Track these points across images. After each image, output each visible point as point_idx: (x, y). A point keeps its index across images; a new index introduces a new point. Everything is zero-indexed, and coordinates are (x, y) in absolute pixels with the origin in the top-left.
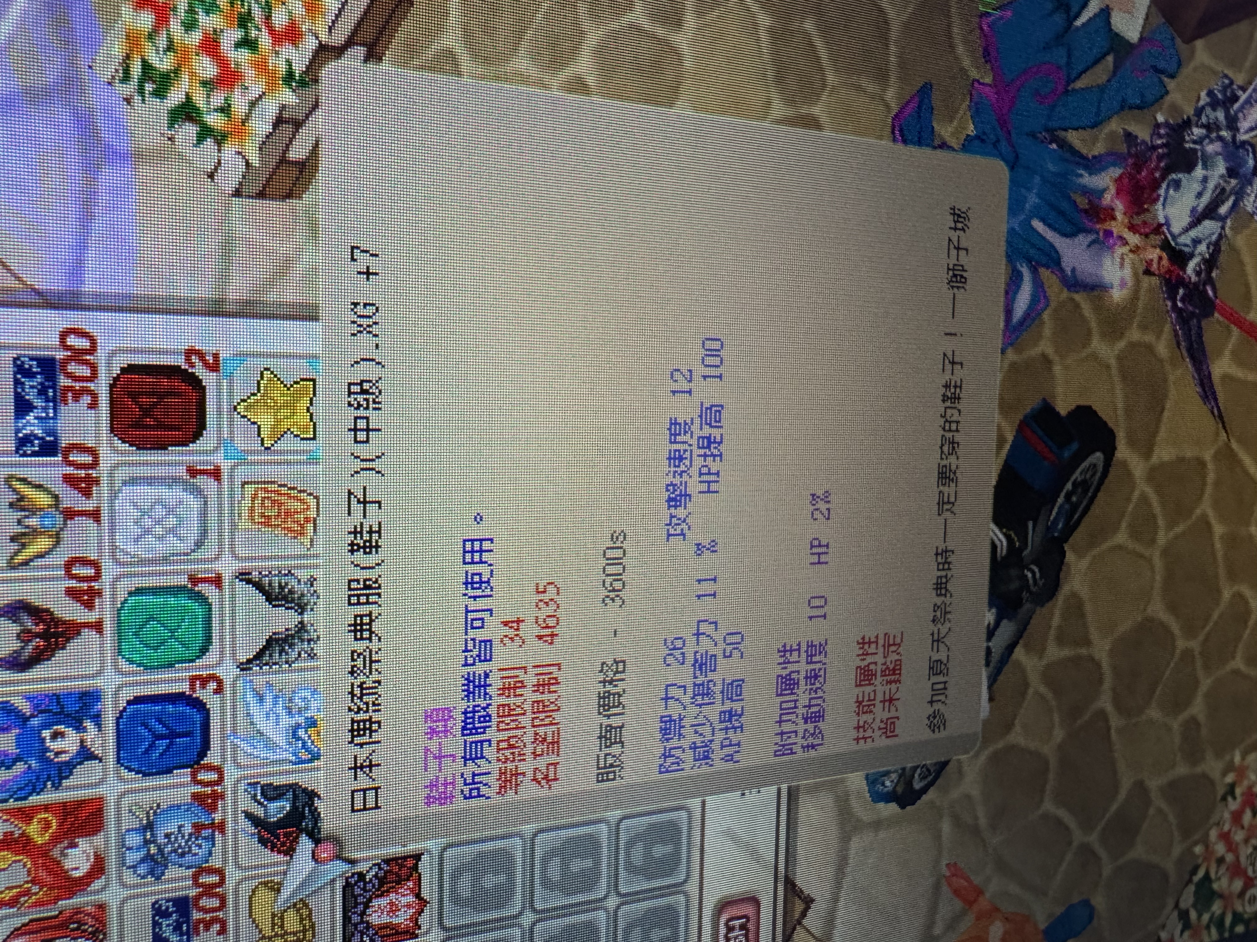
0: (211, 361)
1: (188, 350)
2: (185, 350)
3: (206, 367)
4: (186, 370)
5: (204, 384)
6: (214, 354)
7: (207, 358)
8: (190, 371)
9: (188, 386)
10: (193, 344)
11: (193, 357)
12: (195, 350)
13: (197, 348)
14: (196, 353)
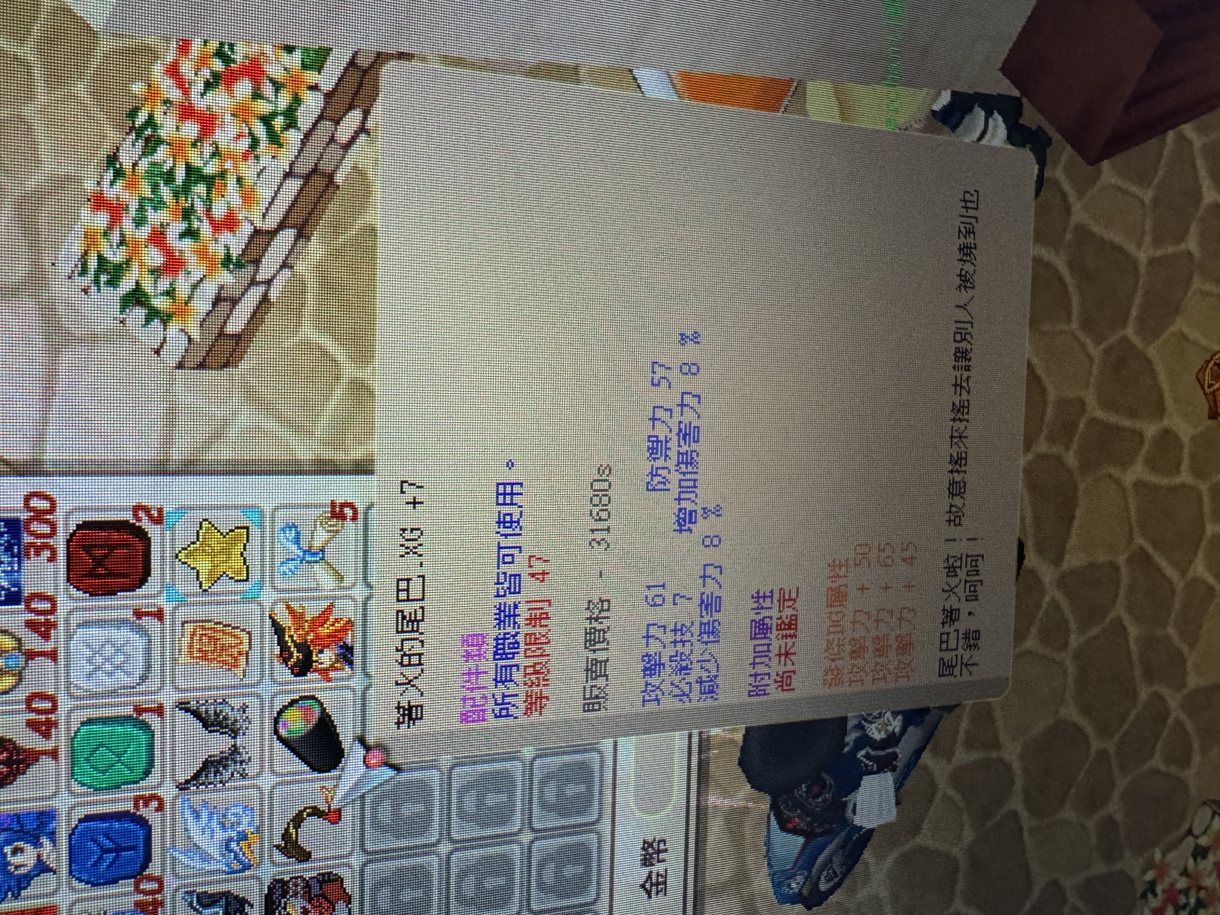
0: (156, 515)
1: (136, 506)
2: (133, 506)
3: (152, 520)
4: (134, 524)
5: (149, 535)
6: (158, 509)
7: (153, 512)
8: (137, 524)
9: (136, 538)
10: (141, 501)
11: (140, 512)
12: (142, 506)
13: (143, 504)
14: (142, 509)
